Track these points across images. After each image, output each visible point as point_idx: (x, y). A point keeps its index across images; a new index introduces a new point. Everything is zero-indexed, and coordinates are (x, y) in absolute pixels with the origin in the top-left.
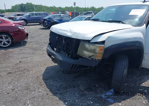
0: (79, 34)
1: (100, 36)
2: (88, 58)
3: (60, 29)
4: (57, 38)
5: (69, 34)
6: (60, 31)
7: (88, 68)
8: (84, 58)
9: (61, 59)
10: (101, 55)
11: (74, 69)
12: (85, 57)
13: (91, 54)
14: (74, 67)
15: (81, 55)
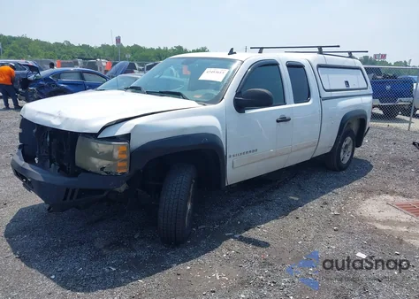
0: (74, 120)
1: (119, 125)
2: (99, 171)
3: (39, 112)
4: (34, 131)
5: (55, 123)
6: (38, 116)
7: (105, 195)
8: (90, 172)
9: (41, 179)
10: (126, 164)
11: (71, 198)
12: (92, 170)
13: (104, 163)
14: (70, 194)
15: (84, 167)
